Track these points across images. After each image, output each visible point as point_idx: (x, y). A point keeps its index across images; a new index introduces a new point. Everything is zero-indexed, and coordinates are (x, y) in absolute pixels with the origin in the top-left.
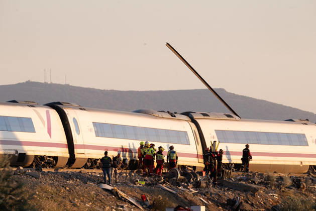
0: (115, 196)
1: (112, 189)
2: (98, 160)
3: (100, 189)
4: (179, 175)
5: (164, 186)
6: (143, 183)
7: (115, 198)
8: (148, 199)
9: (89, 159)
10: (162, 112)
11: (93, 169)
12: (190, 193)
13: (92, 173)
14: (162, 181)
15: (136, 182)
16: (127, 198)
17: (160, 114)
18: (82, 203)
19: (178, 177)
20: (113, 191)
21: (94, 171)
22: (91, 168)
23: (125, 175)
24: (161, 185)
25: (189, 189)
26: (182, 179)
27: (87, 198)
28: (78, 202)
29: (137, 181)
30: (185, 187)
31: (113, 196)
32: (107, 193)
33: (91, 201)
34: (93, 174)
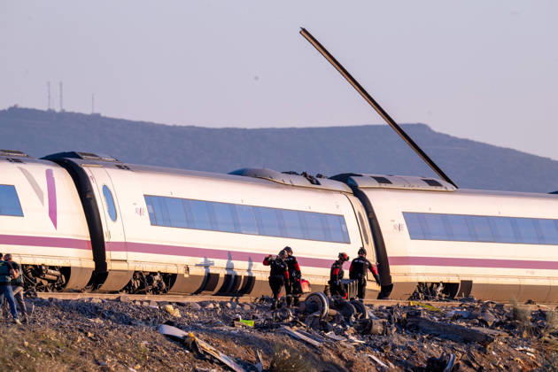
0: (191, 351)
1: (186, 337)
2: (155, 274)
3: (159, 337)
4: (327, 307)
5: (294, 330)
6: (251, 324)
7: (191, 355)
8: (260, 357)
9: (136, 272)
10: (290, 173)
11: (144, 293)
12: (348, 346)
13: (142, 302)
14: (291, 319)
15: (236, 322)
16: (216, 356)
17: (287, 179)
18: (120, 366)
19: (323, 311)
20: (187, 340)
21: (146, 297)
22: (141, 290)
23: (211, 306)
24: (288, 328)
25: (347, 337)
26: (333, 316)
27: (131, 355)
28: (112, 363)
29: (238, 319)
30: (338, 332)
31: (187, 352)
32: (173, 345)
33: (138, 361)
34: (145, 304)
